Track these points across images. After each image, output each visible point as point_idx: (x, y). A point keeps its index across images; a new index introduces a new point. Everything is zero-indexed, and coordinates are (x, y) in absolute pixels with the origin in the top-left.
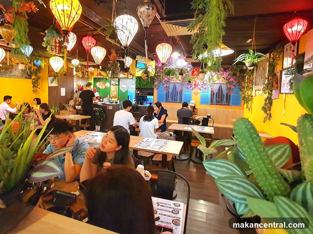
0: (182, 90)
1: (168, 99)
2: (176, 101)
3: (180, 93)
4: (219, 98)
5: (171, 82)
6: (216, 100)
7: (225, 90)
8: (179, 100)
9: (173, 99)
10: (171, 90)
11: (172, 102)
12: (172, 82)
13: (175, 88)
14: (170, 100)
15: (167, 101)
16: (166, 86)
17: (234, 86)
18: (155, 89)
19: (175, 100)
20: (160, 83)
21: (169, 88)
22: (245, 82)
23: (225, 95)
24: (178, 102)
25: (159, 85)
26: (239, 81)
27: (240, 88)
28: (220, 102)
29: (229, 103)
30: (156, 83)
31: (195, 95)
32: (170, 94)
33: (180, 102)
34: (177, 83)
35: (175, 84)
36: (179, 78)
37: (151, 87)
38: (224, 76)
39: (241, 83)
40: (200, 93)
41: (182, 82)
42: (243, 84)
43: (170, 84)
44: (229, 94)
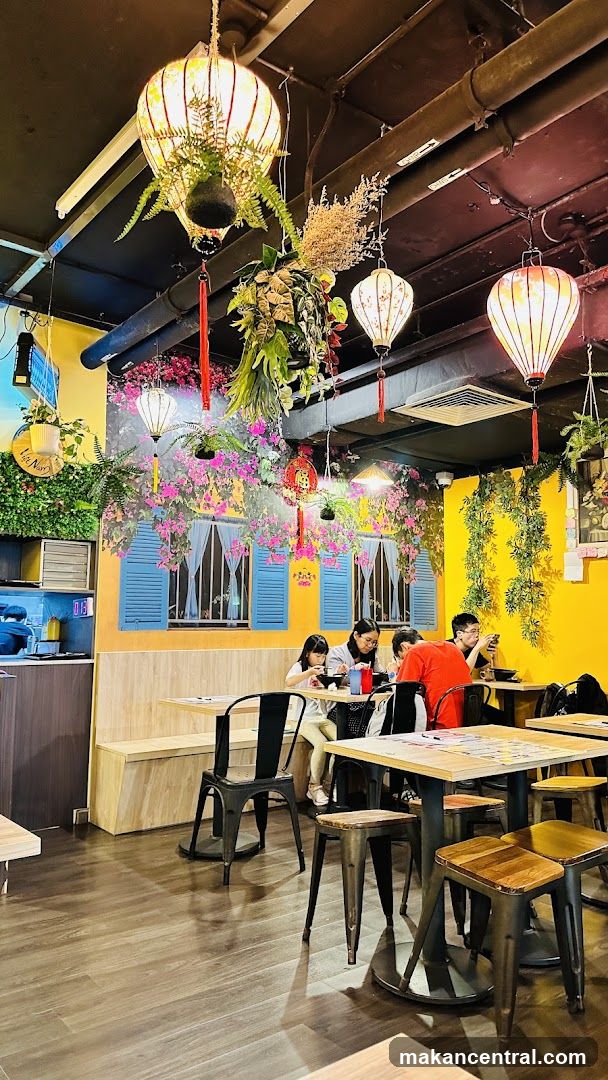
0: (247, 558)
1: (182, 607)
2: (221, 621)
3: (238, 573)
4: (378, 599)
5: (197, 510)
6: (372, 607)
7: (395, 563)
8: (236, 616)
9: (205, 607)
10: (194, 562)
11: (202, 625)
12: (201, 511)
13: (214, 546)
14: (193, 616)
15: (177, 621)
16: (173, 535)
17: (417, 547)
18: (108, 550)
19: (216, 616)
20: (135, 511)
21: (185, 545)
22: (442, 534)
23: (396, 587)
24: (231, 626)
25: (131, 524)
26: (428, 531)
27: (432, 560)
28: (383, 616)
29: (408, 620)
30: (114, 512)
31: (302, 587)
32: (193, 577)
33: (239, 622)
34: (223, 520)
35: (214, 523)
36: (234, 492)
37: (84, 531)
38: (389, 506)
39: (433, 538)
40: (318, 577)
41: (246, 515)
42: (438, 544)
43: (192, 523)
44: (406, 581)
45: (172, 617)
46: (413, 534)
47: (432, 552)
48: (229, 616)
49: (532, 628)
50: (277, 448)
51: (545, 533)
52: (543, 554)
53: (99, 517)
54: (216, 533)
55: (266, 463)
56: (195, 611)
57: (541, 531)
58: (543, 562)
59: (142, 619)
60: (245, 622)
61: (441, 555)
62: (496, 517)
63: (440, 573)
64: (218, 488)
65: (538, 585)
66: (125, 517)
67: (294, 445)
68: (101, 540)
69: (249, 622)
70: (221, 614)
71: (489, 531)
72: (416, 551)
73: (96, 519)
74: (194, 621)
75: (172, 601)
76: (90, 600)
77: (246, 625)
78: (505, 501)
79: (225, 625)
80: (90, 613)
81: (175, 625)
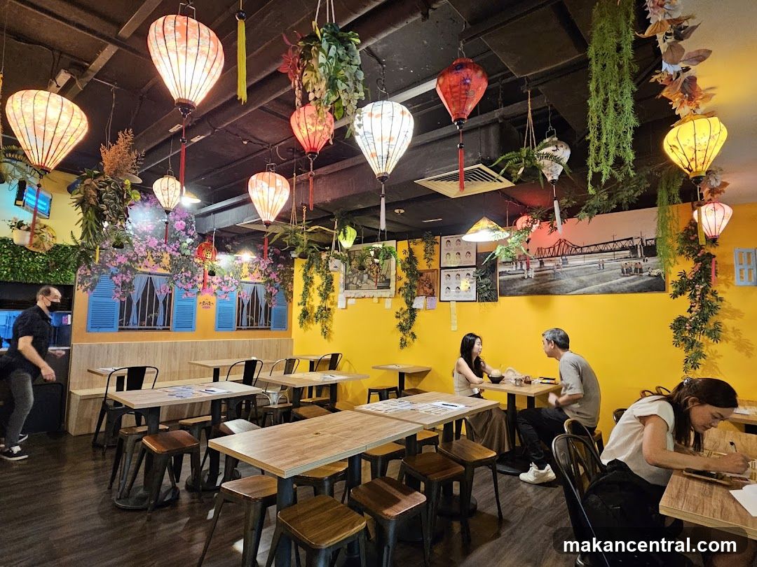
0: (171, 295)
1: (128, 319)
2: (152, 327)
3: (164, 302)
4: (252, 315)
5: (139, 269)
6: (248, 319)
7: (263, 296)
8: (162, 324)
9: (142, 319)
10: (136, 295)
11: (139, 329)
12: (143, 269)
13: (150, 287)
14: (134, 324)
15: (124, 327)
16: (122, 282)
17: (277, 289)
18: (81, 291)
19: (149, 324)
20: (99, 270)
21: (131, 288)
22: (292, 282)
23: (263, 309)
24: (159, 330)
25: (96, 277)
26: (284, 280)
27: (286, 295)
28: (255, 323)
29: (270, 325)
30: (85, 270)
31: (205, 309)
32: (135, 304)
33: (164, 327)
34: (155, 274)
35: (149, 276)
36: (164, 260)
37: (65, 280)
38: (260, 268)
39: (287, 284)
40: (215, 304)
41: (171, 272)
42: (290, 287)
43: (136, 276)
44: (269, 306)
45: (121, 324)
46: (275, 282)
47: (286, 291)
48: (157, 324)
49: (325, 330)
50: (192, 237)
51: (333, 284)
52: (331, 294)
53: (75, 273)
54: (151, 281)
55: (185, 245)
56: (136, 322)
57: (331, 283)
58: (331, 298)
59: (100, 326)
60: (168, 327)
61: (292, 292)
62: (314, 275)
63: (290, 302)
64: (153, 258)
65: (329, 309)
66: (92, 273)
67: (203, 237)
68: (77, 284)
69: (170, 327)
70: (153, 323)
71: (312, 281)
72: (276, 291)
73: (73, 274)
74: (134, 327)
75: (121, 316)
76: (69, 316)
77: (169, 329)
78: (318, 268)
79: (155, 329)
80: (69, 323)
81: (123, 329)
